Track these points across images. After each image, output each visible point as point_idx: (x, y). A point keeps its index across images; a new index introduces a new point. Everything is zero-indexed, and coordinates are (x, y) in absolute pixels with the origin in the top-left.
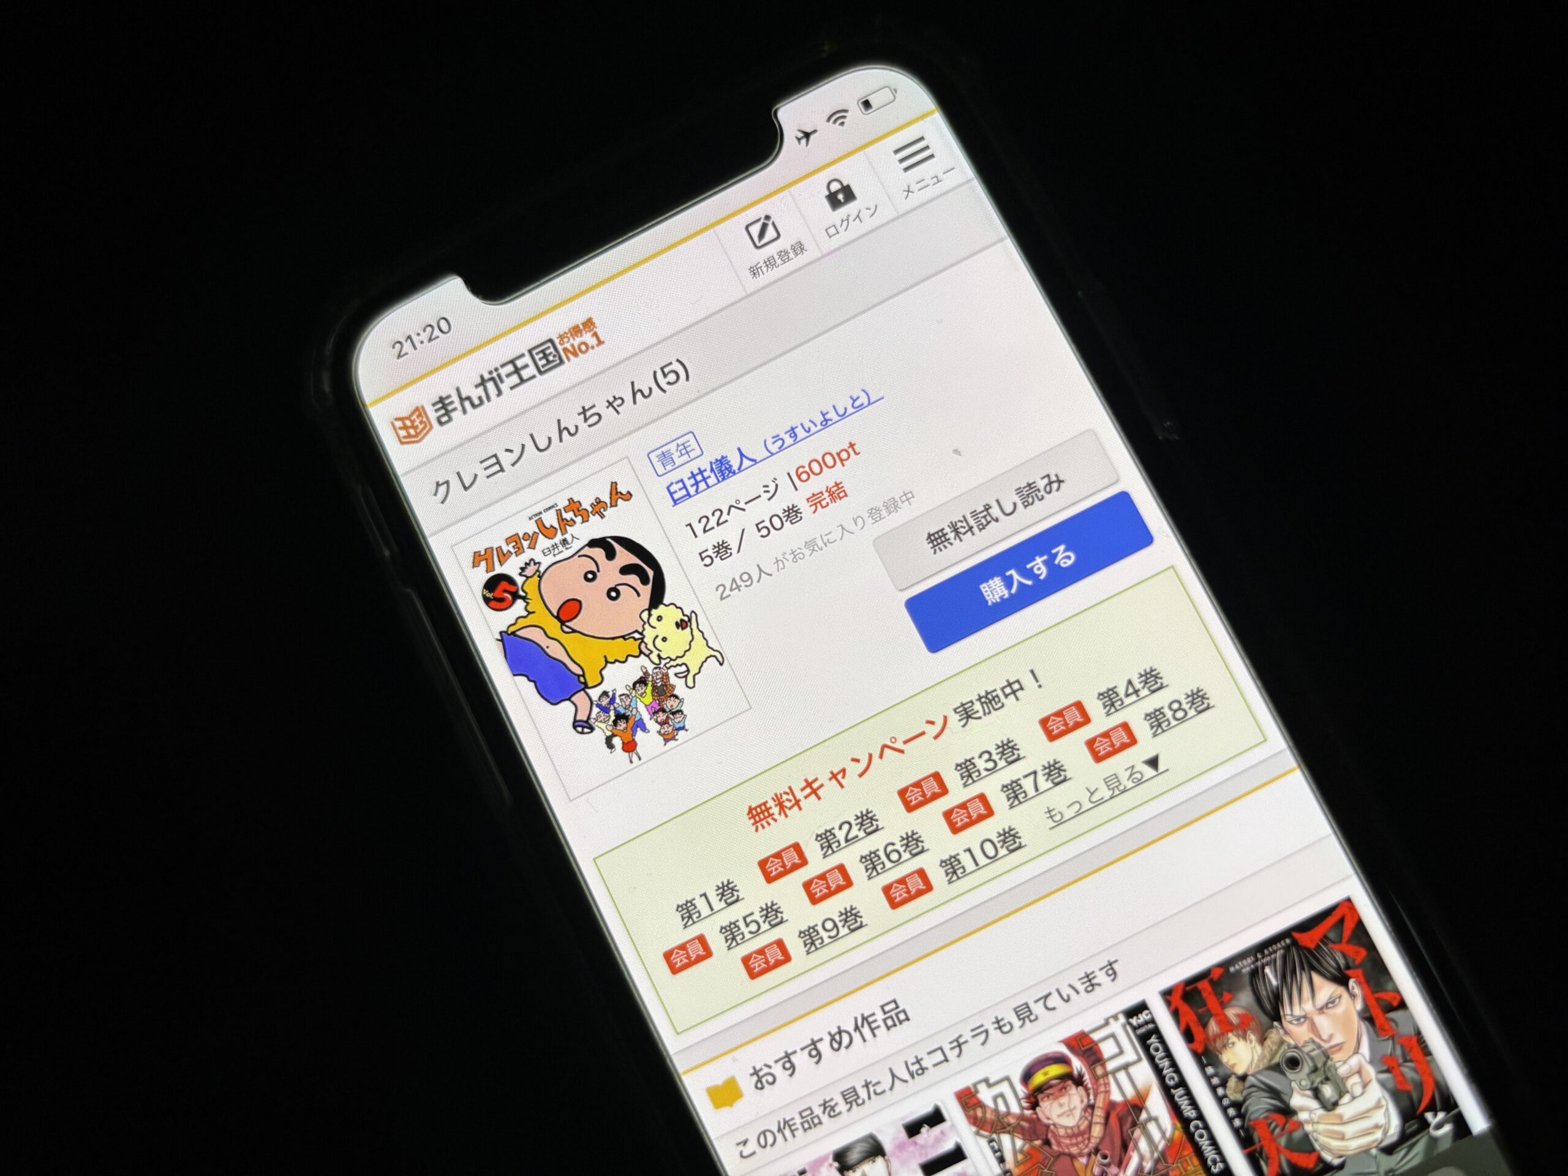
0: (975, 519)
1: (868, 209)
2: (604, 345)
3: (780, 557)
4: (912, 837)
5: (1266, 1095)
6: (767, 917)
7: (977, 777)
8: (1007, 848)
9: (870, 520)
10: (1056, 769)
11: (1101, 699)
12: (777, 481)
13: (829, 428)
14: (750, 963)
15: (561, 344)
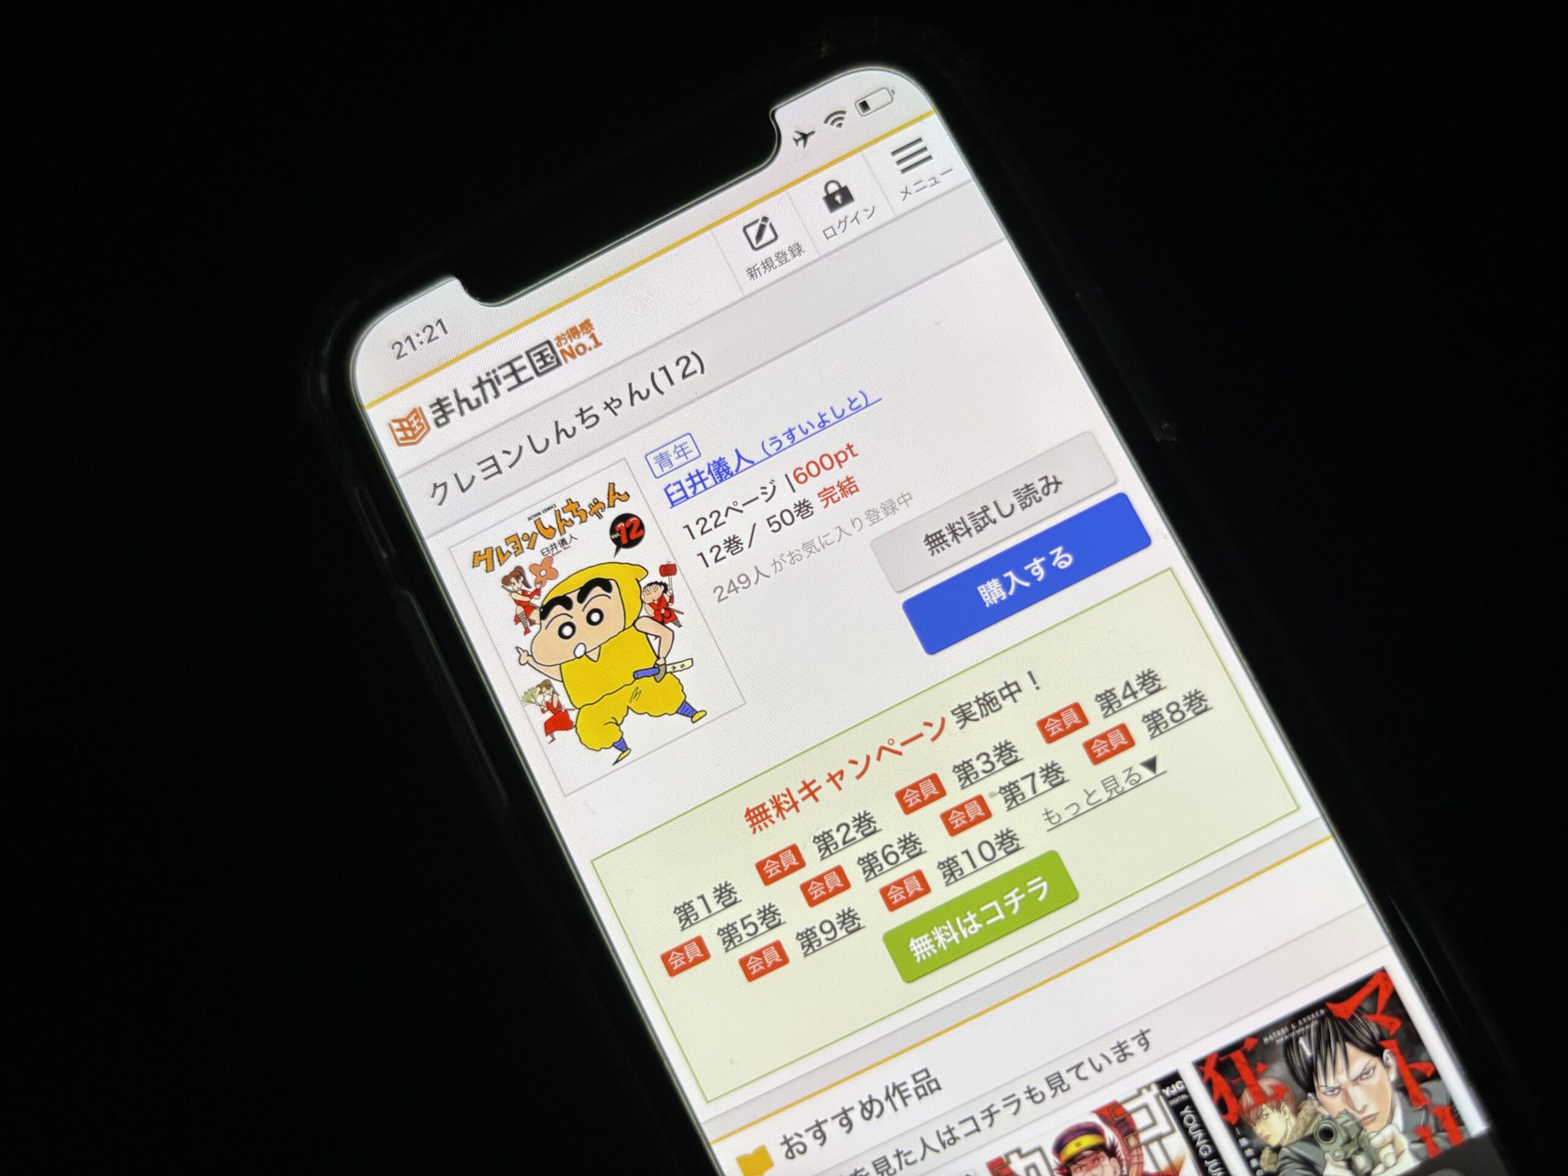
0: (972, 521)
1: (866, 210)
2: (601, 347)
3: (778, 559)
5: (1300, 1166)
6: (765, 919)
7: (975, 778)
8: (1005, 850)
9: (868, 522)
10: (1054, 771)
11: (1099, 701)
12: (774, 484)
13: (826, 430)
14: (748, 965)
15: (559, 346)
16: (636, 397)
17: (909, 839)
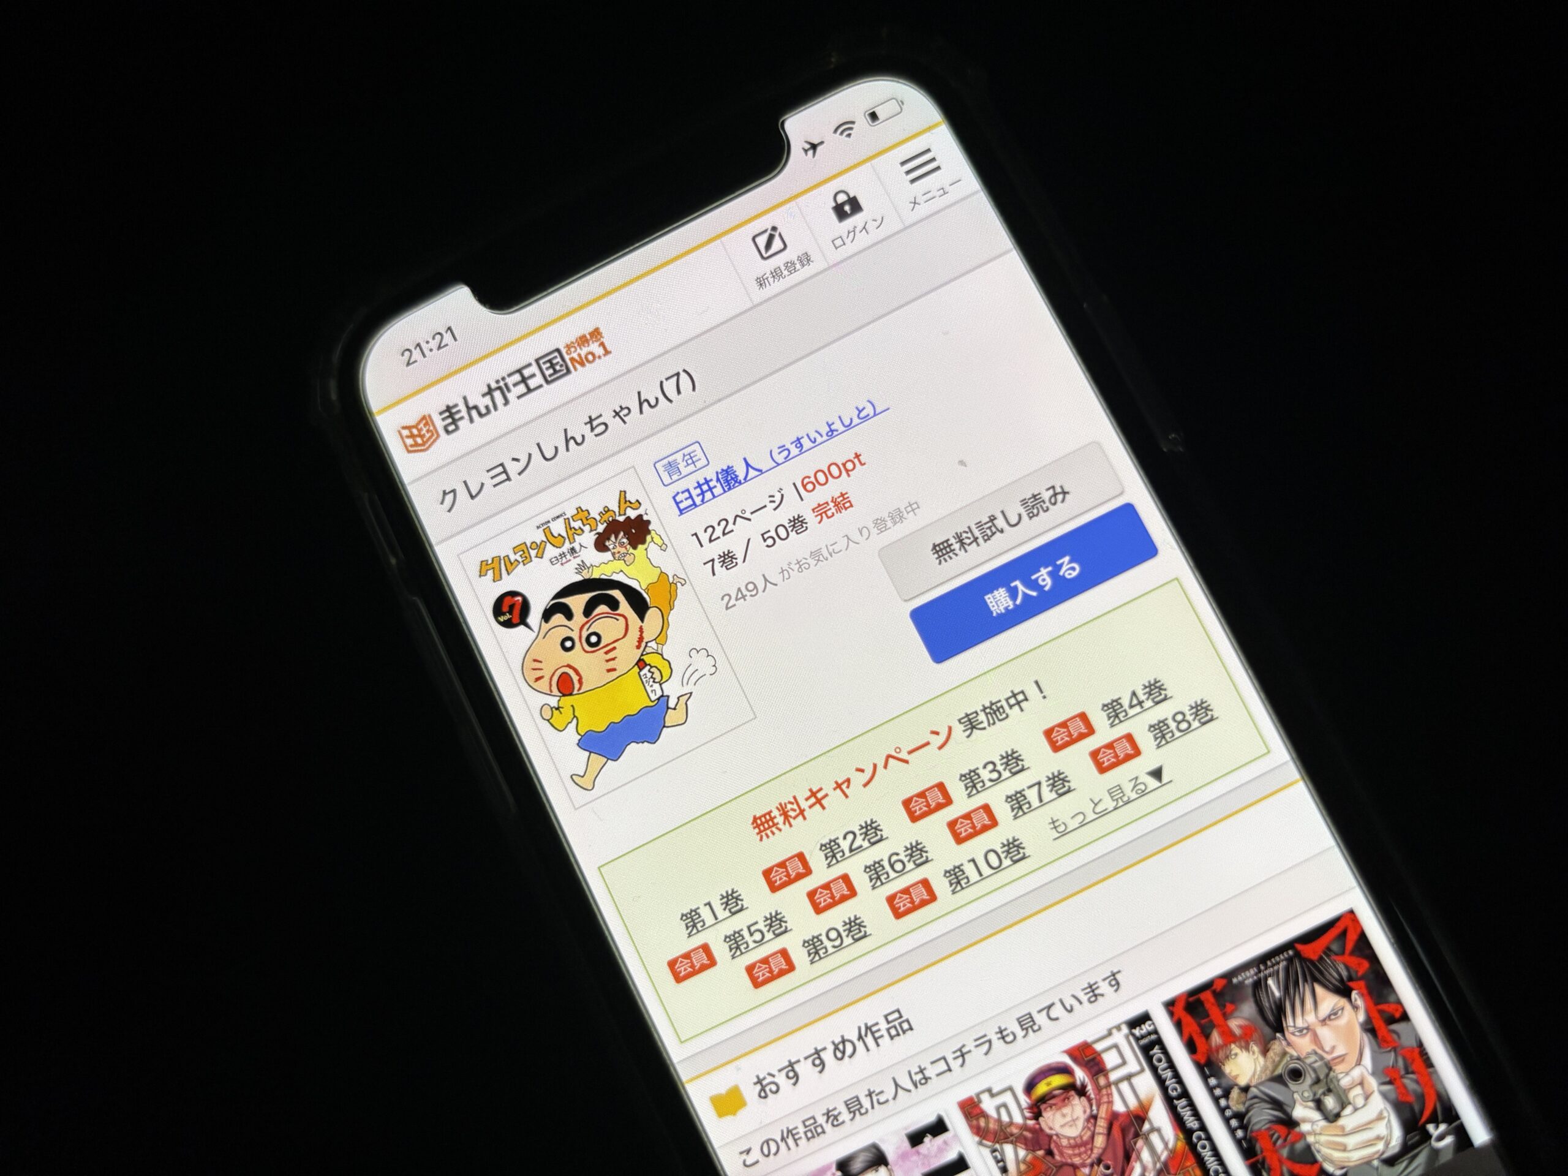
0: (980, 530)
1: (875, 220)
2: (611, 355)
3: (785, 567)
5: (1269, 1106)
6: (771, 926)
7: (982, 787)
8: (1011, 858)
9: (876, 531)
10: (1060, 780)
11: (1105, 711)
12: (782, 492)
13: (834, 439)
14: (754, 972)
15: (568, 354)
16: (645, 405)
17: (916, 847)
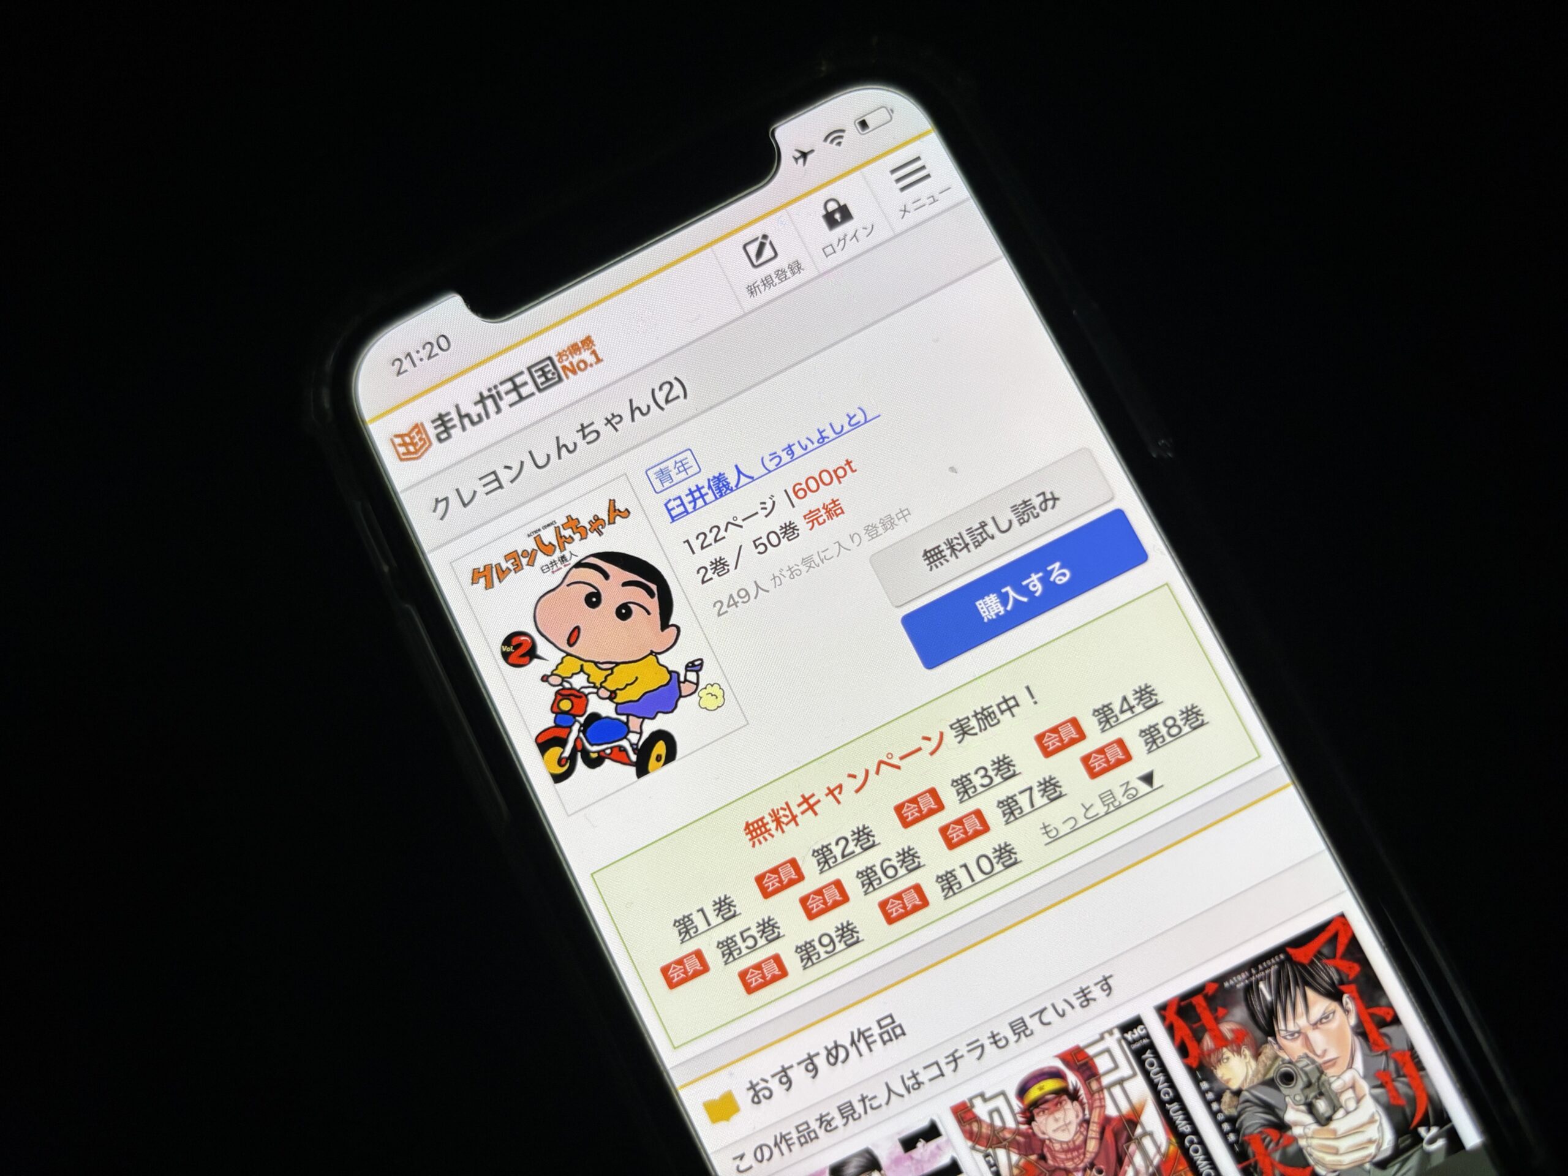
0: (971, 537)
1: (865, 228)
2: (602, 363)
3: (777, 574)
4: (908, 853)
5: (1260, 1110)
6: (764, 932)
7: (973, 793)
8: (1003, 863)
9: (867, 537)
10: (1051, 785)
11: (1096, 716)
12: (774, 499)
13: (826, 445)
14: (747, 978)
15: (559, 361)
16: (637, 413)
